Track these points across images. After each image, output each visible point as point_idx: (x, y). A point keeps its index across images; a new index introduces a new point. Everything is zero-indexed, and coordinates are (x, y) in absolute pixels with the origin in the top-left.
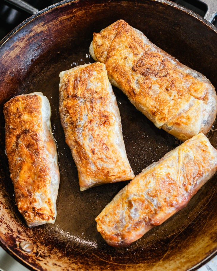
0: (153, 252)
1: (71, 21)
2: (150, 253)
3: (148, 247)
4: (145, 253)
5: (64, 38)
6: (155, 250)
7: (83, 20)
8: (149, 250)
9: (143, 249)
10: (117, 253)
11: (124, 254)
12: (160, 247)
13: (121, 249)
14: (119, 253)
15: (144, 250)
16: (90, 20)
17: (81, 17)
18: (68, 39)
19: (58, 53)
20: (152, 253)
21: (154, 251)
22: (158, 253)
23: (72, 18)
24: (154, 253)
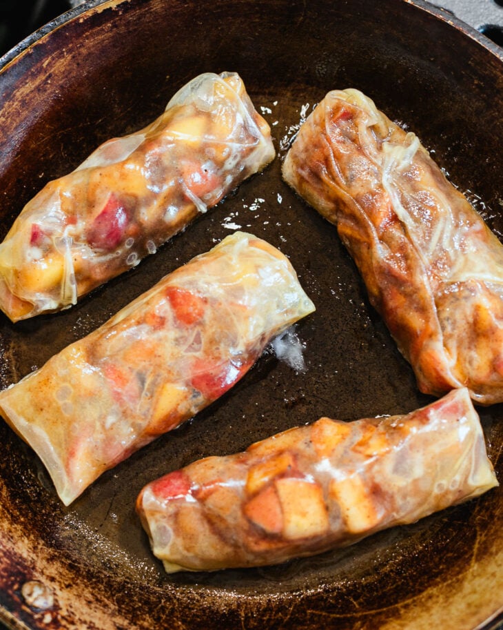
0: (445, 552)
1: (45, 91)
2: (439, 556)
3: (426, 546)
4: (427, 562)
5: (43, 138)
6: (447, 544)
7: (73, 79)
8: (433, 551)
9: (417, 553)
10: (362, 586)
11: (380, 581)
12: (454, 534)
13: (369, 574)
14: (366, 586)
15: (421, 555)
16: (89, 72)
17: (66, 74)
18: (52, 134)
19: (40, 177)
20: (442, 555)
21: (446, 548)
22: (458, 549)
23: (45, 82)
24: (448, 553)
